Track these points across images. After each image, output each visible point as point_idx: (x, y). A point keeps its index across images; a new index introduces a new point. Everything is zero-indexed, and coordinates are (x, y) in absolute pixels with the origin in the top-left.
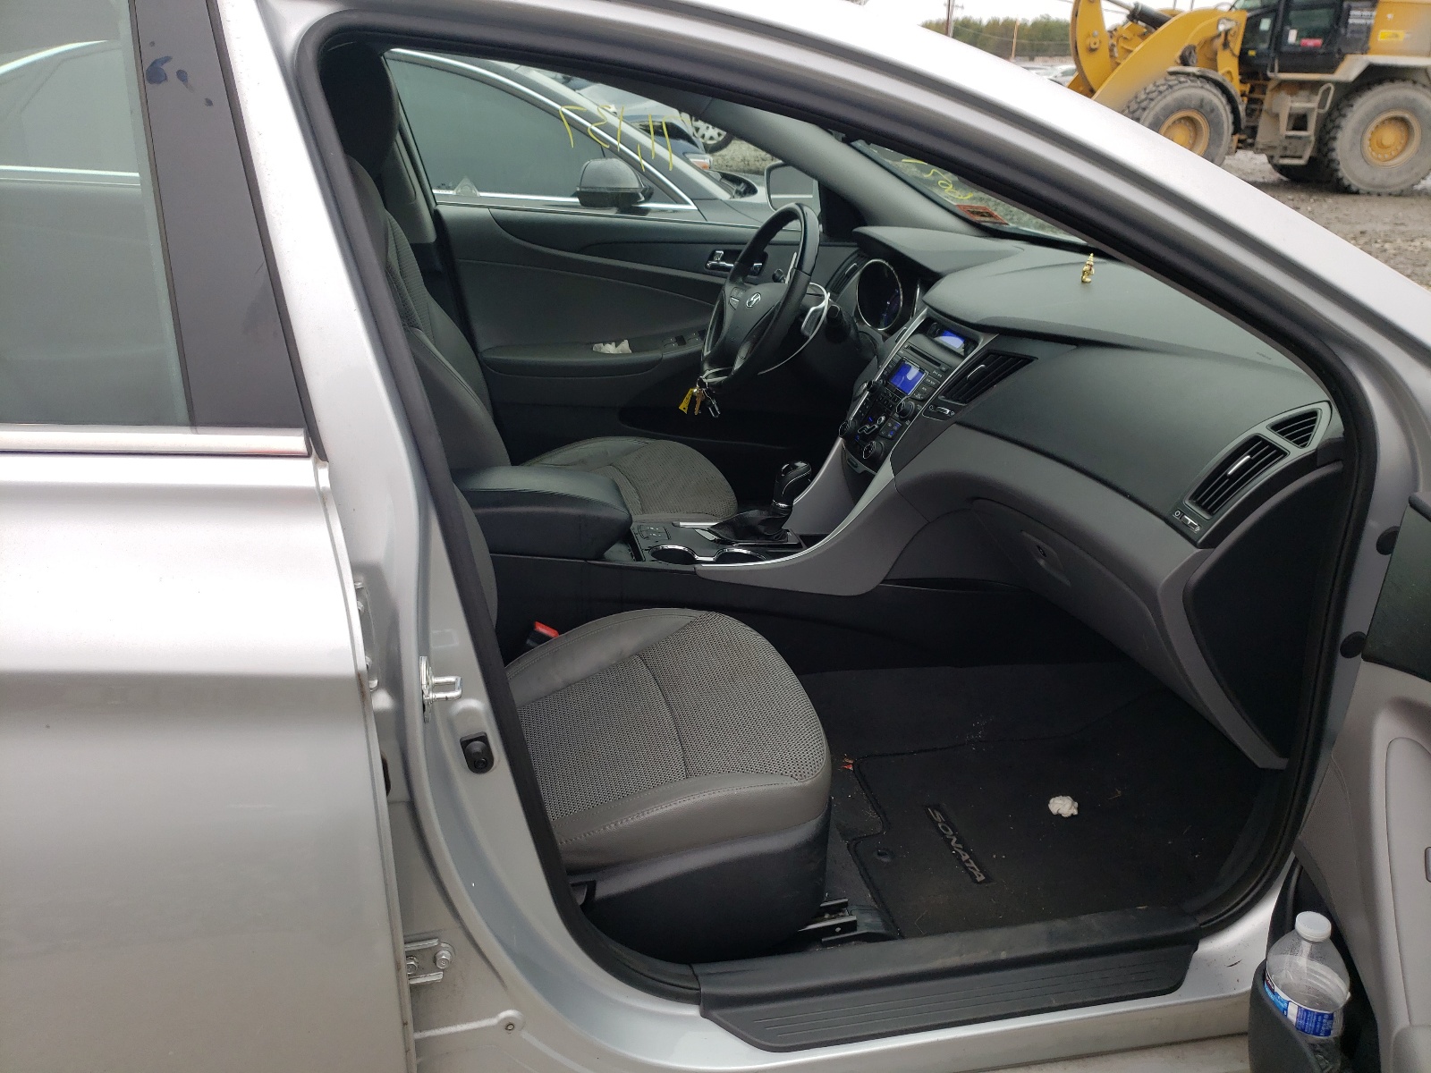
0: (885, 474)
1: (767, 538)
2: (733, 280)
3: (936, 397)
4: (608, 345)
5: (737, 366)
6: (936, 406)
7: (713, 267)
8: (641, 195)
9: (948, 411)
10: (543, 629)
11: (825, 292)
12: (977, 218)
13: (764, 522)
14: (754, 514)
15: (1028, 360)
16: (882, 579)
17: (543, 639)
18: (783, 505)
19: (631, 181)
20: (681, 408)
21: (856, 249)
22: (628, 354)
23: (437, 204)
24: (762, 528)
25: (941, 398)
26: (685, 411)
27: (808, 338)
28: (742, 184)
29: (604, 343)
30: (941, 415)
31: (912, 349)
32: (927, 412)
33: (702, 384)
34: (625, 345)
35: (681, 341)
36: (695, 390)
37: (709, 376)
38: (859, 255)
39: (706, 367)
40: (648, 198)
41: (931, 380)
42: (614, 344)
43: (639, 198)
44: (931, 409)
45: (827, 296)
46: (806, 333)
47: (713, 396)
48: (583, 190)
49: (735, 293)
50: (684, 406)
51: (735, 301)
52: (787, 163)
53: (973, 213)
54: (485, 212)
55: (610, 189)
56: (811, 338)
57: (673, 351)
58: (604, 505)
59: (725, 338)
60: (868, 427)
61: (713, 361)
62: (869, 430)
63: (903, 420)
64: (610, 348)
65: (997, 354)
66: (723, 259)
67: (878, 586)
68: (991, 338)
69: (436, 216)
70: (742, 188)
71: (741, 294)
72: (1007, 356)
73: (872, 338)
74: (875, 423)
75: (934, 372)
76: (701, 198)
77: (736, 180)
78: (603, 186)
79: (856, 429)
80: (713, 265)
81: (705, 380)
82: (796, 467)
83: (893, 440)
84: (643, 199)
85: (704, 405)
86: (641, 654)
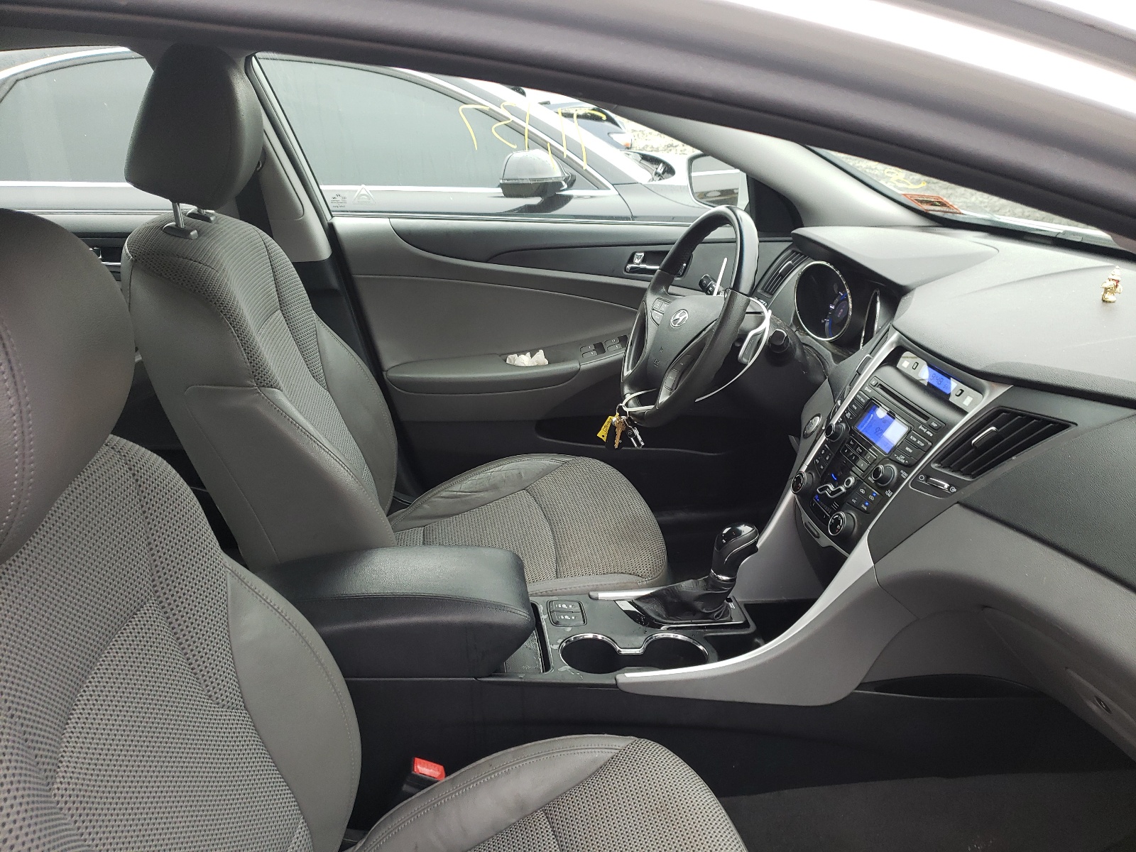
0: (860, 561)
1: (706, 616)
2: (655, 289)
3: (928, 465)
4: (522, 356)
5: (663, 398)
6: (928, 478)
7: (634, 270)
8: (564, 183)
9: (946, 486)
10: (424, 768)
11: (764, 309)
12: (925, 207)
13: (700, 598)
14: (687, 586)
15: (1062, 426)
16: (857, 684)
17: (425, 783)
18: (725, 578)
19: (554, 171)
20: (599, 435)
21: (787, 244)
22: (544, 366)
23: (332, 217)
24: (699, 605)
25: (934, 466)
26: (604, 439)
27: (746, 365)
28: (661, 165)
29: (519, 353)
30: (936, 489)
31: (883, 388)
32: (915, 482)
33: (622, 413)
34: (540, 357)
35: (600, 348)
36: (614, 419)
37: (630, 400)
38: (793, 252)
39: (626, 390)
40: (571, 184)
41: (918, 439)
42: (528, 354)
43: (562, 186)
44: (922, 479)
45: (768, 314)
46: (745, 360)
47: (634, 426)
48: (506, 181)
49: (658, 304)
50: (602, 434)
51: (658, 317)
52: (706, 152)
53: (922, 202)
54: (383, 223)
55: (534, 180)
56: (749, 364)
57: (591, 361)
58: (498, 607)
59: (648, 358)
60: (832, 487)
61: (635, 383)
62: (833, 493)
63: (882, 490)
64: (524, 360)
65: (1013, 414)
66: (644, 261)
67: (852, 694)
68: (1001, 390)
69: (331, 231)
70: (660, 169)
71: (665, 305)
72: (1028, 417)
73: (819, 355)
74: (841, 484)
75: (921, 427)
76: (622, 183)
77: (655, 161)
78: (526, 177)
79: (814, 486)
80: (632, 268)
81: (625, 409)
82: (739, 533)
83: (870, 514)
84: (566, 186)
85: (626, 436)
86: (550, 807)
